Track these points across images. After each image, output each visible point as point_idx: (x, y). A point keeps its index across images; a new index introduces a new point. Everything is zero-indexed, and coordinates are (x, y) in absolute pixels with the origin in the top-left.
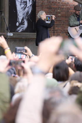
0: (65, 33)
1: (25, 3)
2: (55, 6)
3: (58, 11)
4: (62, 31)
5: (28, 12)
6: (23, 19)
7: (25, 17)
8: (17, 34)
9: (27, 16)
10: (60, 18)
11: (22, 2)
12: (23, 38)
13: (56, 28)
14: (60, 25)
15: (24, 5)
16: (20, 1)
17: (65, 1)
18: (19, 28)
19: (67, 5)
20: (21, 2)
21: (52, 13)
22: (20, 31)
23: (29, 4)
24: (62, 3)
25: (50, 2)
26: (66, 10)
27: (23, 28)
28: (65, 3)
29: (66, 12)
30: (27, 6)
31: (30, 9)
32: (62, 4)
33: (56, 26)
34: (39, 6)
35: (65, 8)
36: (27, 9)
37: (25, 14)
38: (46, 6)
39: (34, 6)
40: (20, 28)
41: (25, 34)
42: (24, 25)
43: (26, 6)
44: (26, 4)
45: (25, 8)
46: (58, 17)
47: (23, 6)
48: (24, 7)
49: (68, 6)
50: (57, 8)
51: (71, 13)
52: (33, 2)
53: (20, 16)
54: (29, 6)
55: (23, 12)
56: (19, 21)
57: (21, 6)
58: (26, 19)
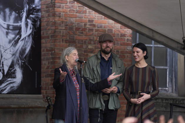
1: (17, 31)
2: (84, 37)
3: (90, 47)
5: (23, 51)
6: (12, 66)
9: (21, 59)
11: (11, 27)
12: (12, 106)
15: (14, 34)
16: (5, 26)
17: (104, 27)
18: (3, 85)
20: (8, 28)
22: (5, 92)
23: (26, 32)
24: (97, 31)
25: (71, 29)
27: (12, 85)
28: (105, 31)
30: (21, 36)
31: (29, 43)
32: (97, 33)
34: (48, 37)
36: (20, 44)
37: (18, 55)
38: (63, 36)
39: (36, 36)
40: (5, 84)
41: (18, 98)
42: (15, 77)
43: (18, 36)
44: (19, 33)
45: (17, 42)
47: (13, 36)
48: (14, 39)
50: (87, 41)
51: (117, 51)
52: (35, 29)
53: (6, 59)
54: (25, 38)
55: (12, 50)
56: (3, 70)
57: (7, 37)
58: (19, 64)
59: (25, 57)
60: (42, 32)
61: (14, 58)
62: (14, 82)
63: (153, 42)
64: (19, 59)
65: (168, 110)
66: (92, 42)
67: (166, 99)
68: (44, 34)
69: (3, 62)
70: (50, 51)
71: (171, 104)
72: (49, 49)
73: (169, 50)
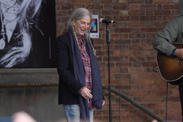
0: (145, 65)
3: (121, 1)
4: (134, 60)
5: (31, 9)
6: (17, 30)
7: (24, 22)
8: (2, 74)
9: (29, 21)
10: (127, 22)
12: (20, 84)
13: (117, 53)
14: (129, 42)
18: (7, 56)
21: (102, 7)
22: (9, 65)
27: (18, 56)
29: (144, 4)
33: (117, 47)
37: (24, 15)
40: (9, 55)
41: (27, 73)
42: (21, 45)
46: (122, 19)
51: (158, 5)
53: (9, 22)
55: (16, 9)
58: (26, 27)
61: (20, 19)
64: (26, 20)
69: (4, 26)
70: (67, 8)
72: (65, 5)
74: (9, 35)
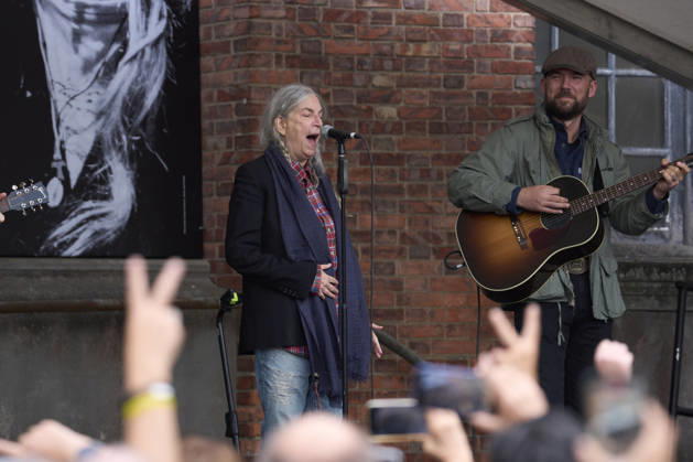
0: (439, 253)
1: (113, 28)
2: (356, 46)
3: (379, 80)
4: (413, 242)
5: (134, 100)
6: (97, 155)
7: (117, 135)
8: (55, 273)
9: (128, 131)
10: (394, 138)
11: (90, 15)
12: (101, 302)
13: (365, 220)
14: (398, 190)
15: (101, 38)
16: (70, 10)
17: (432, 7)
18: (67, 225)
19: (446, 36)
20: (80, 19)
22: (74, 250)
23: (145, 31)
24: (404, 20)
25: (309, 14)
26: (442, 75)
27: (96, 225)
28: (433, 22)
29: (442, 89)
30: (125, 45)
31: (155, 72)
32: (403, 28)
33: (367, 206)
34: (224, 48)
35: (433, 60)
36: (125, 75)
37: (116, 114)
38: (279, 42)
39: (183, 44)
40: (73, 222)
42: (107, 197)
43: (115, 47)
44: (121, 36)
45: (111, 68)
46: (381, 128)
47: (98, 46)
48: (101, 55)
49: (454, 46)
50: (368, 60)
51: (479, 94)
52: (179, 18)
53: (75, 132)
54: (143, 51)
55: (95, 98)
56: (66, 171)
57: (76, 50)
58: (120, 149)
59: (144, 124)
60: (202, 28)
61: (104, 126)
62: (103, 215)
63: (613, 58)
64: (122, 129)
65: (670, 308)
66: (388, 64)
67: (663, 268)
68: (208, 36)
69: (62, 143)
70: (233, 98)
71: (679, 286)
72: (227, 90)
73: (670, 86)
74: (75, 167)
